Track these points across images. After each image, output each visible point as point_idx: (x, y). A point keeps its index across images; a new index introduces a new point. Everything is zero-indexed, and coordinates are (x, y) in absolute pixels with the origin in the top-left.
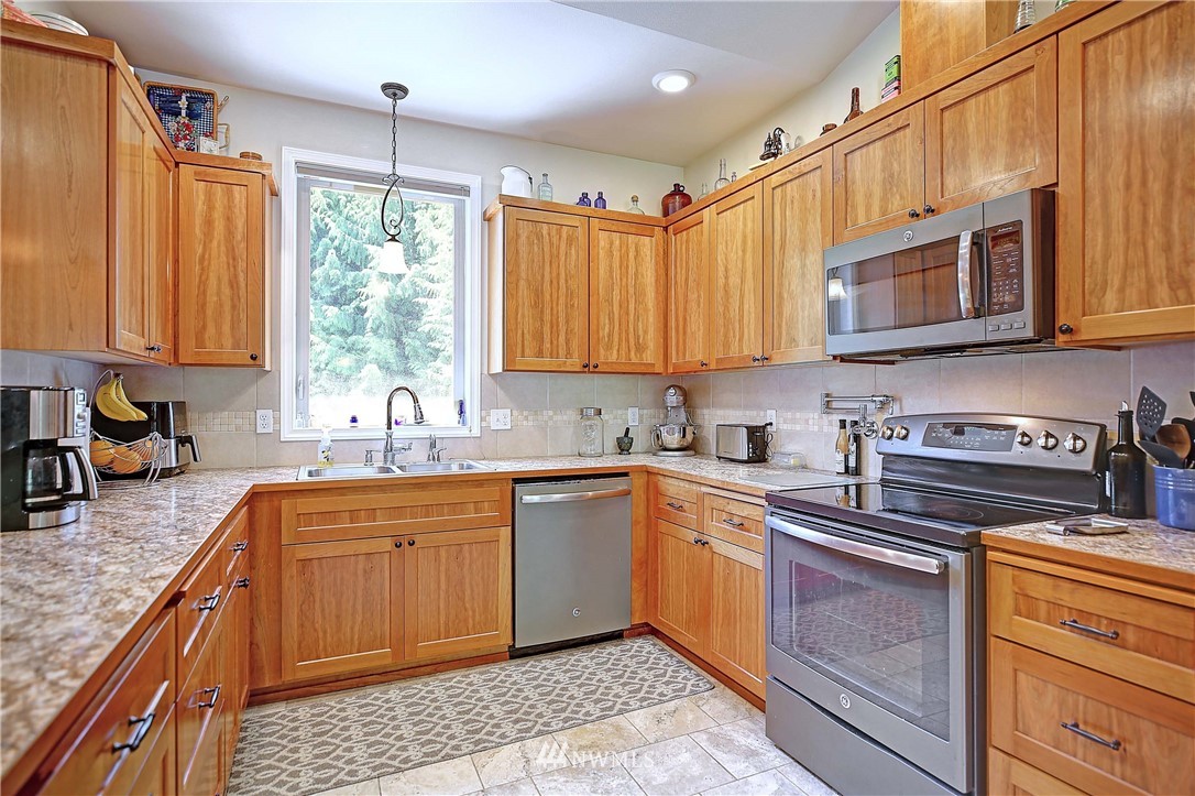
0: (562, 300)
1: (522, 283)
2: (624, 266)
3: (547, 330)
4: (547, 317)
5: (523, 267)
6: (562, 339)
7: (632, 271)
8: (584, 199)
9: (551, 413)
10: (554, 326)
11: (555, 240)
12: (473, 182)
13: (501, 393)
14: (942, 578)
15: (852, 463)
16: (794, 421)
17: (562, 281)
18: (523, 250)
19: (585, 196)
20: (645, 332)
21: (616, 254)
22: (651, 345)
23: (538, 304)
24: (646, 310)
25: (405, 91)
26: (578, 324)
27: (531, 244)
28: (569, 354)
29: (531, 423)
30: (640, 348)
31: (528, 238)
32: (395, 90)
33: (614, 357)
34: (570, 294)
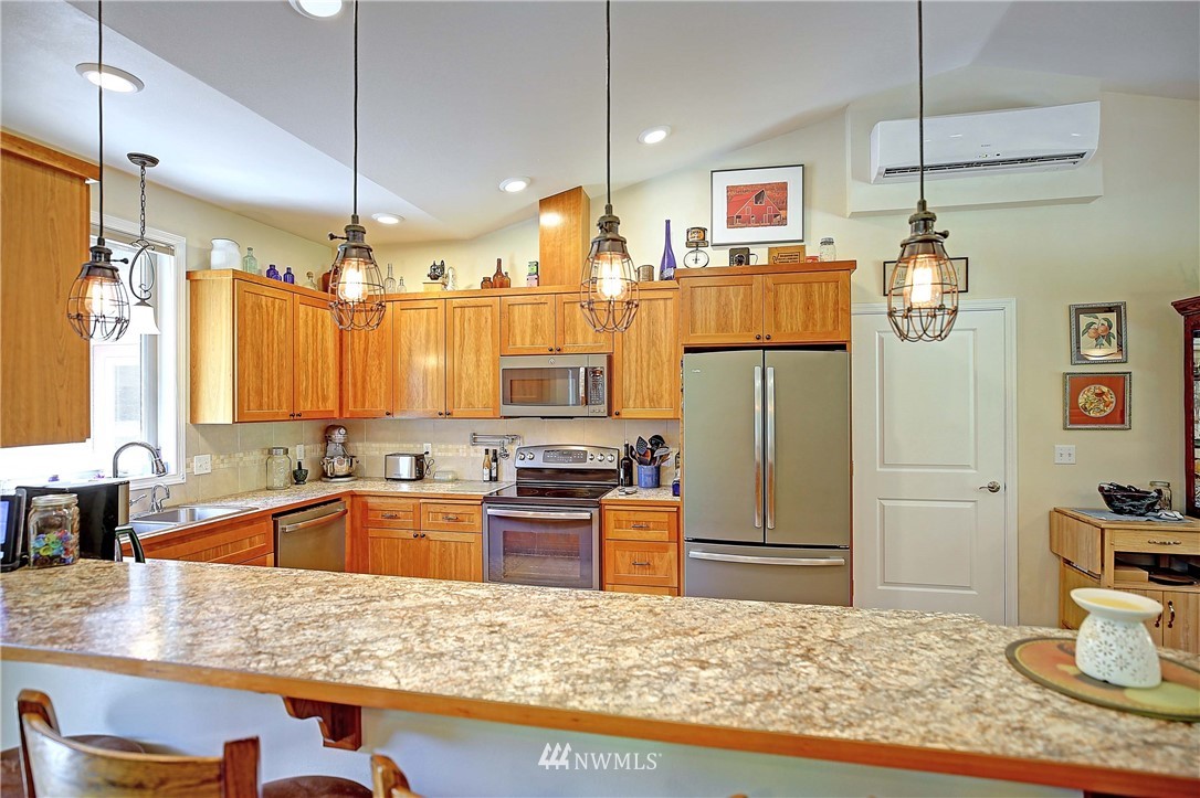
0: (275, 362)
1: (248, 347)
2: (315, 334)
3: (265, 386)
4: (265, 376)
5: (248, 332)
6: (275, 393)
7: (320, 337)
8: (272, 272)
9: (241, 455)
10: (270, 382)
11: (271, 309)
12: (179, 242)
13: (202, 441)
14: (589, 522)
15: (494, 475)
16: (447, 450)
17: (275, 345)
18: (249, 317)
19: (272, 268)
20: (328, 386)
21: (310, 323)
22: (331, 395)
23: (259, 366)
24: (328, 368)
25: (154, 161)
26: (287, 381)
27: (254, 314)
28: (280, 406)
29: (226, 466)
30: (325, 399)
31: (252, 307)
32: (148, 161)
33: (308, 408)
34: (281, 356)
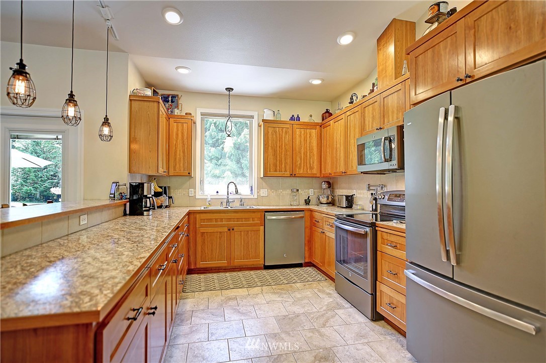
0: (283, 153)
1: (270, 148)
2: (305, 140)
3: (278, 163)
4: (278, 159)
5: (270, 142)
6: (283, 166)
7: (308, 141)
8: (292, 118)
9: (281, 191)
10: (281, 161)
11: (281, 133)
12: (255, 114)
13: (264, 184)
14: (365, 235)
16: (360, 194)
17: (283, 146)
18: (270, 137)
19: (293, 116)
20: (313, 163)
21: (303, 136)
22: (315, 167)
23: (275, 155)
24: (313, 155)
25: (232, 89)
26: (289, 161)
27: (273, 135)
28: (286, 171)
29: (274, 194)
30: (311, 168)
31: (272, 133)
32: (229, 89)
33: (301, 171)
34: (286, 151)
